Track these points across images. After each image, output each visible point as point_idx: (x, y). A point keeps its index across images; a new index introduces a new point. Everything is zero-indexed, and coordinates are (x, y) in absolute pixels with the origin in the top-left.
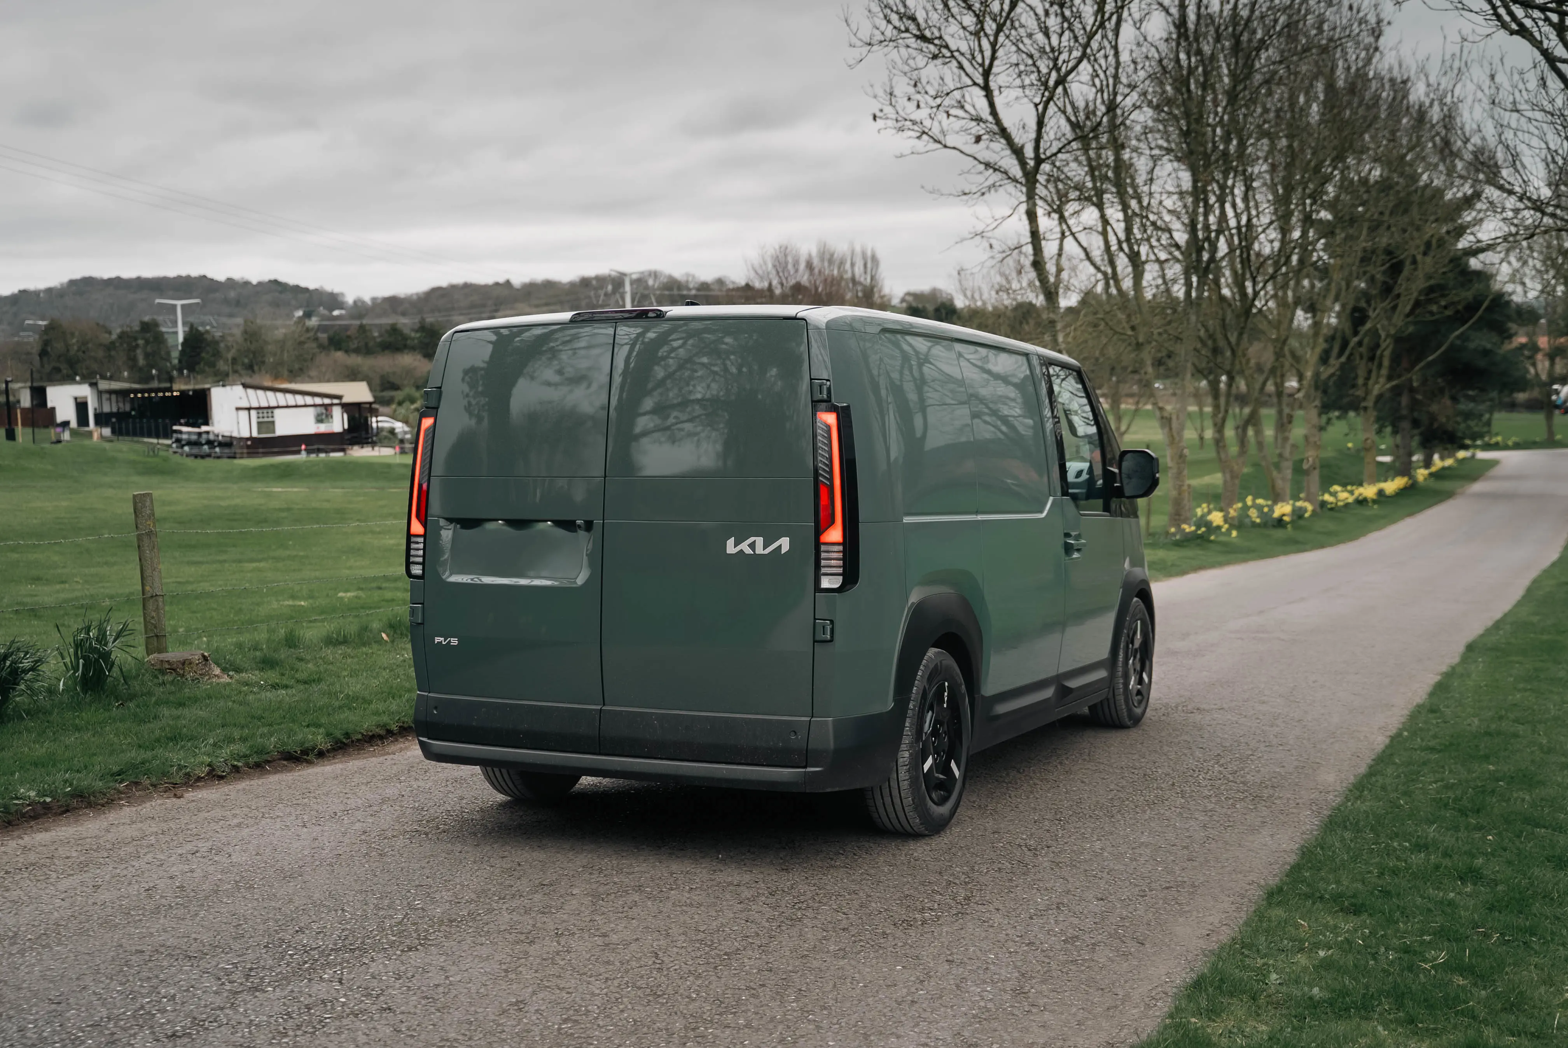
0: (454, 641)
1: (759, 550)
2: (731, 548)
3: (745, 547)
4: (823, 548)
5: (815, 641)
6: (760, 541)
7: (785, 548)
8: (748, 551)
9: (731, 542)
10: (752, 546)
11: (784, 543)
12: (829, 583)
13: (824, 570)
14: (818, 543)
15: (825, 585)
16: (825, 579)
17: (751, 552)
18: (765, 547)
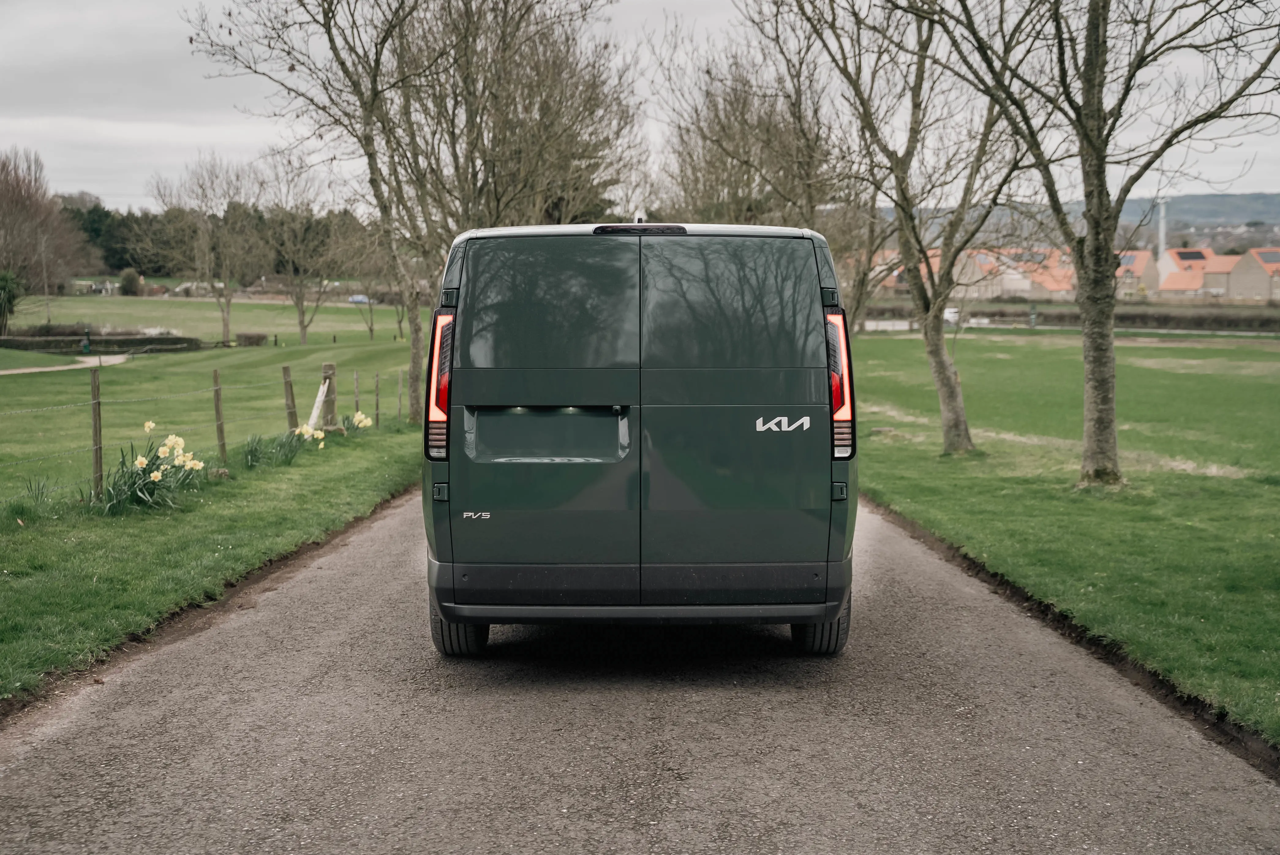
0: (486, 515)
1: (785, 427)
2: (760, 426)
3: (772, 425)
4: (835, 425)
5: (832, 500)
6: (785, 420)
7: (807, 426)
8: (775, 429)
9: (760, 422)
10: (779, 424)
11: (806, 422)
12: (839, 453)
13: (836, 443)
14: (832, 421)
15: (837, 455)
16: (836, 449)
17: (777, 429)
18: (789, 425)
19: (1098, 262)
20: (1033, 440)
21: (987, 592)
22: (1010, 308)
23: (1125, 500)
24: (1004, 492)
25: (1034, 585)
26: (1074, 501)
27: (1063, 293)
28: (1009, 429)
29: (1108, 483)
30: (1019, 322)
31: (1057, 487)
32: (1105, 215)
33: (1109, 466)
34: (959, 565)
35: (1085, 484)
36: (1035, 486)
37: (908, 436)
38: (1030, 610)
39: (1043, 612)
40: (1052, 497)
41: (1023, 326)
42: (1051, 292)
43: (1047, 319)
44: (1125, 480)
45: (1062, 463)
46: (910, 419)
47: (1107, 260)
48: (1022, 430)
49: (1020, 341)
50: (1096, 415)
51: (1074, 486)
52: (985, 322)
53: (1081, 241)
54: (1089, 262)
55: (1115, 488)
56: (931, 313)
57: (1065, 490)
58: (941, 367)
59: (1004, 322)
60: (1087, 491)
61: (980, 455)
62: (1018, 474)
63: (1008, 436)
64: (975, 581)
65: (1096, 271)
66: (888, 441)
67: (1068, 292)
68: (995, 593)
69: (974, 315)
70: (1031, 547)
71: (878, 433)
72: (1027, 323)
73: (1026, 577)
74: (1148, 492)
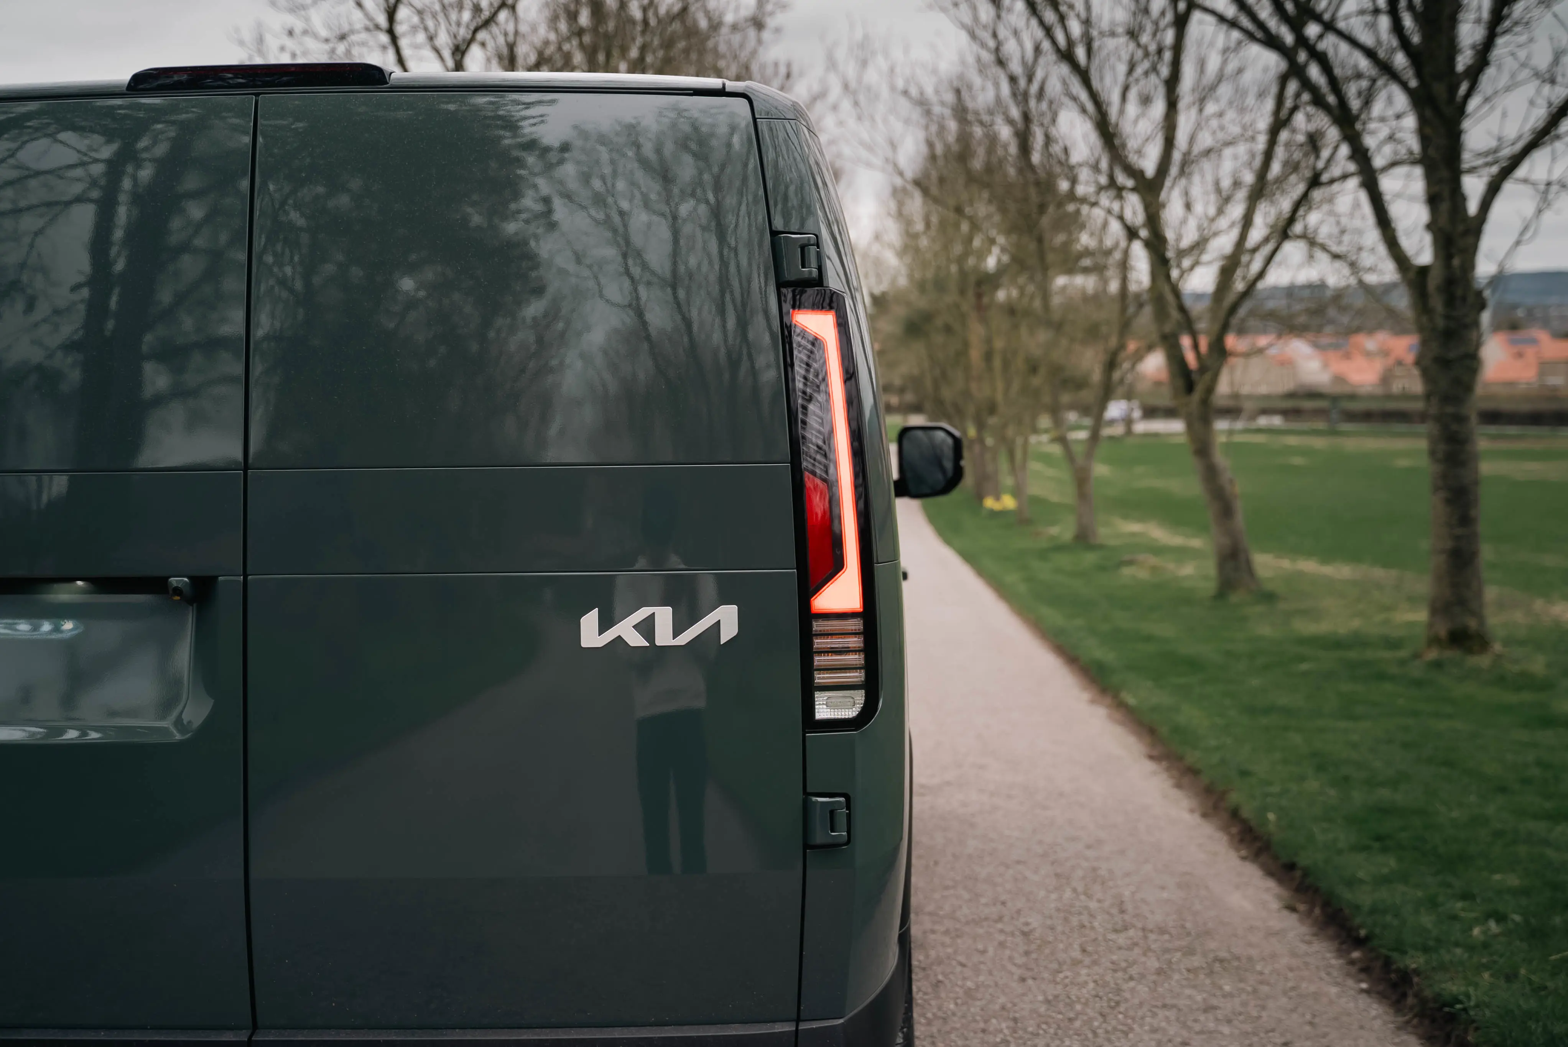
1: (664, 636)
2: (591, 633)
3: (626, 630)
4: (816, 626)
5: (807, 849)
6: (664, 616)
7: (729, 631)
8: (636, 640)
9: (590, 621)
10: (647, 628)
11: (727, 619)
12: (828, 708)
13: (820, 678)
14: (807, 615)
15: (823, 712)
16: (820, 699)
17: (642, 642)
18: (678, 629)
19: (1451, 301)
20: (1341, 571)
21: (1275, 905)
22: (1308, 405)
23: (1501, 681)
24: (1304, 667)
25: (1373, 911)
26: (1418, 683)
27: (1369, 387)
28: (1309, 554)
29: (1470, 651)
30: (1316, 421)
31: (1387, 654)
32: (1461, 228)
33: (1472, 624)
34: (1225, 828)
35: (1433, 654)
36: (1353, 655)
37: (1171, 566)
38: (1366, 970)
39: (1394, 986)
40: (1381, 676)
41: (1321, 426)
42: (1354, 385)
43: (1351, 417)
44: (1497, 647)
45: (1388, 609)
46: (1177, 540)
47: (1464, 299)
48: (1327, 556)
49: (1319, 443)
50: (1449, 544)
51: (1416, 656)
52: (1277, 421)
53: (1423, 271)
54: (1437, 303)
55: (1483, 661)
56: (1197, 396)
57: (1402, 663)
58: (1211, 474)
59: (1301, 421)
60: (1438, 665)
61: (1269, 597)
62: (1322, 627)
63: (1309, 566)
64: (1252, 873)
65: (1447, 317)
66: (1142, 574)
67: (1374, 385)
68: (1292, 909)
69: (1265, 412)
70: (1358, 796)
71: (1130, 563)
72: (1328, 421)
73: (1352, 882)
74: (1538, 665)
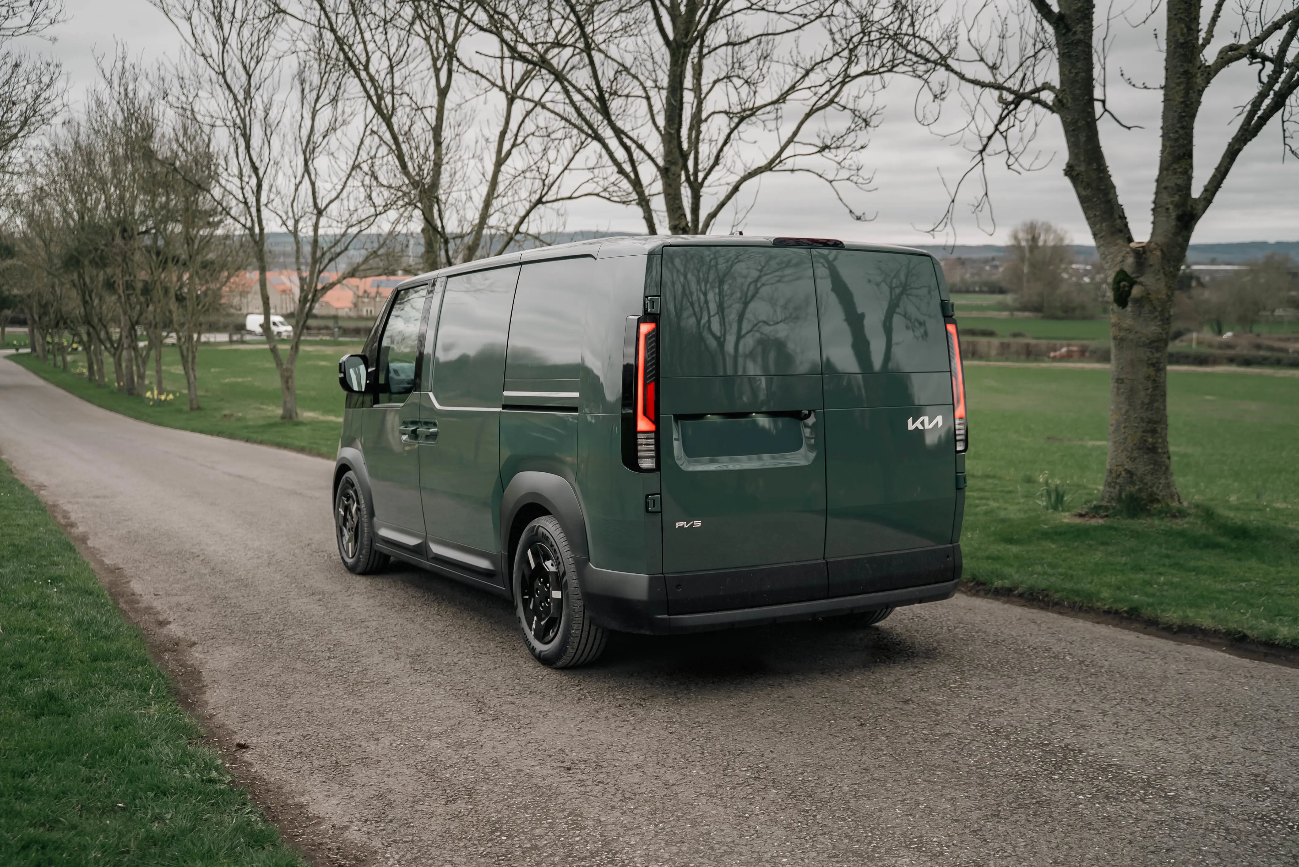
0: (697, 524)
1: (927, 426)
2: (911, 425)
5: (956, 489)
6: (926, 419)
7: (940, 424)
8: (921, 427)
10: (922, 423)
11: (939, 420)
12: (959, 448)
13: (957, 438)
16: (957, 444)
18: (930, 423)
27: (347, 310)
30: (323, 335)
41: (328, 338)
42: (337, 309)
59: (309, 335)
67: (350, 309)
72: (332, 335)
